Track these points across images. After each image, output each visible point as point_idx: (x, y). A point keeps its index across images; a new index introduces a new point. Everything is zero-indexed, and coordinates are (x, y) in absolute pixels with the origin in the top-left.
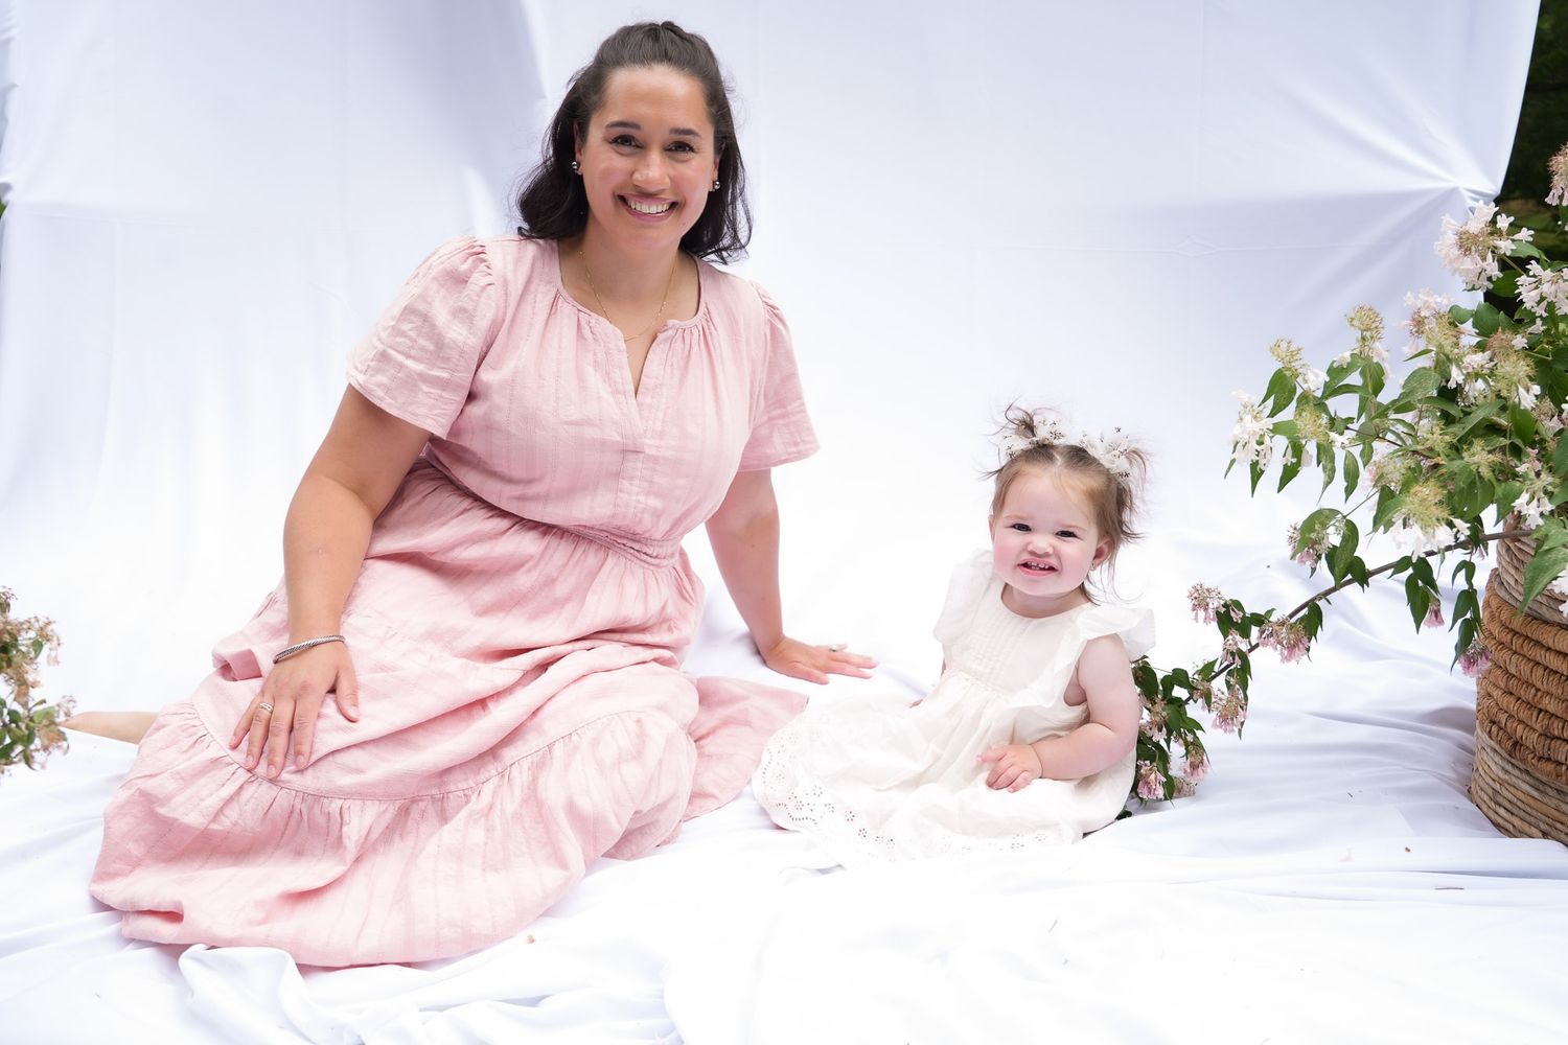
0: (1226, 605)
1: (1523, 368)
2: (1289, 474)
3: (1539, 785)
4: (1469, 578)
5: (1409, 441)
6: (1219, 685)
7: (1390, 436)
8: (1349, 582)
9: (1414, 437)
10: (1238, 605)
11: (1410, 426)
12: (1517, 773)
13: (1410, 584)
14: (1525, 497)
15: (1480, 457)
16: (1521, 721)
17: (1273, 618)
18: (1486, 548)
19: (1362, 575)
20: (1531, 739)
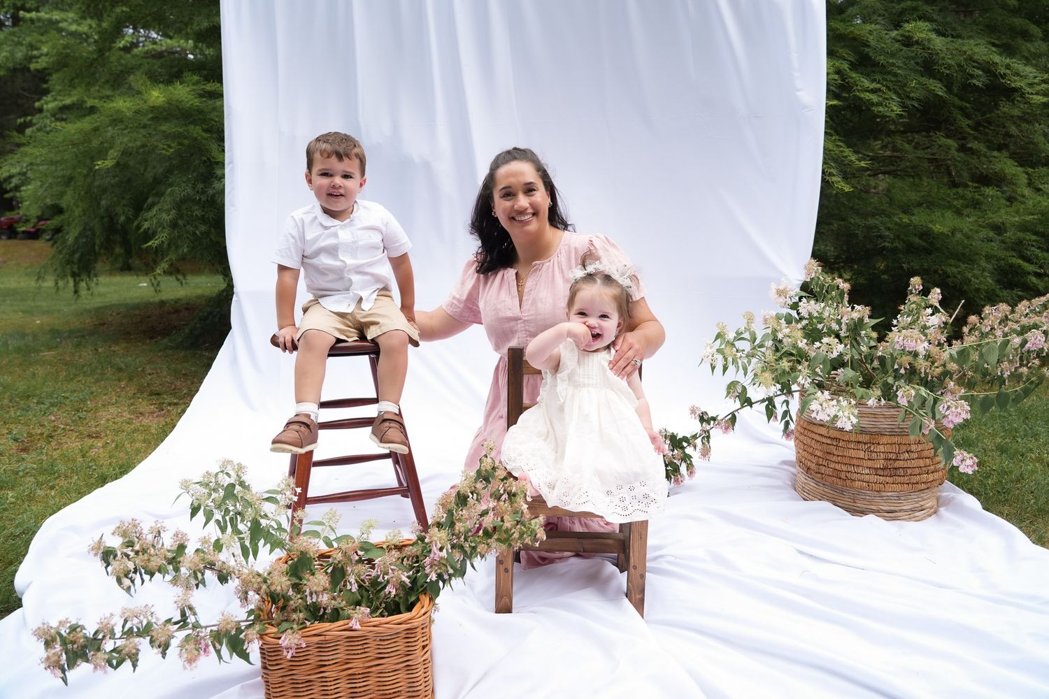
0: (702, 413)
1: (799, 334)
2: (725, 369)
3: (817, 483)
4: (787, 406)
5: (763, 358)
6: (698, 442)
7: (757, 357)
8: (745, 406)
9: (765, 357)
10: (706, 413)
11: (764, 353)
12: (809, 479)
13: (767, 407)
14: (801, 377)
15: (785, 364)
16: (809, 460)
17: (719, 418)
18: (793, 396)
19: (750, 404)
20: (813, 466)
